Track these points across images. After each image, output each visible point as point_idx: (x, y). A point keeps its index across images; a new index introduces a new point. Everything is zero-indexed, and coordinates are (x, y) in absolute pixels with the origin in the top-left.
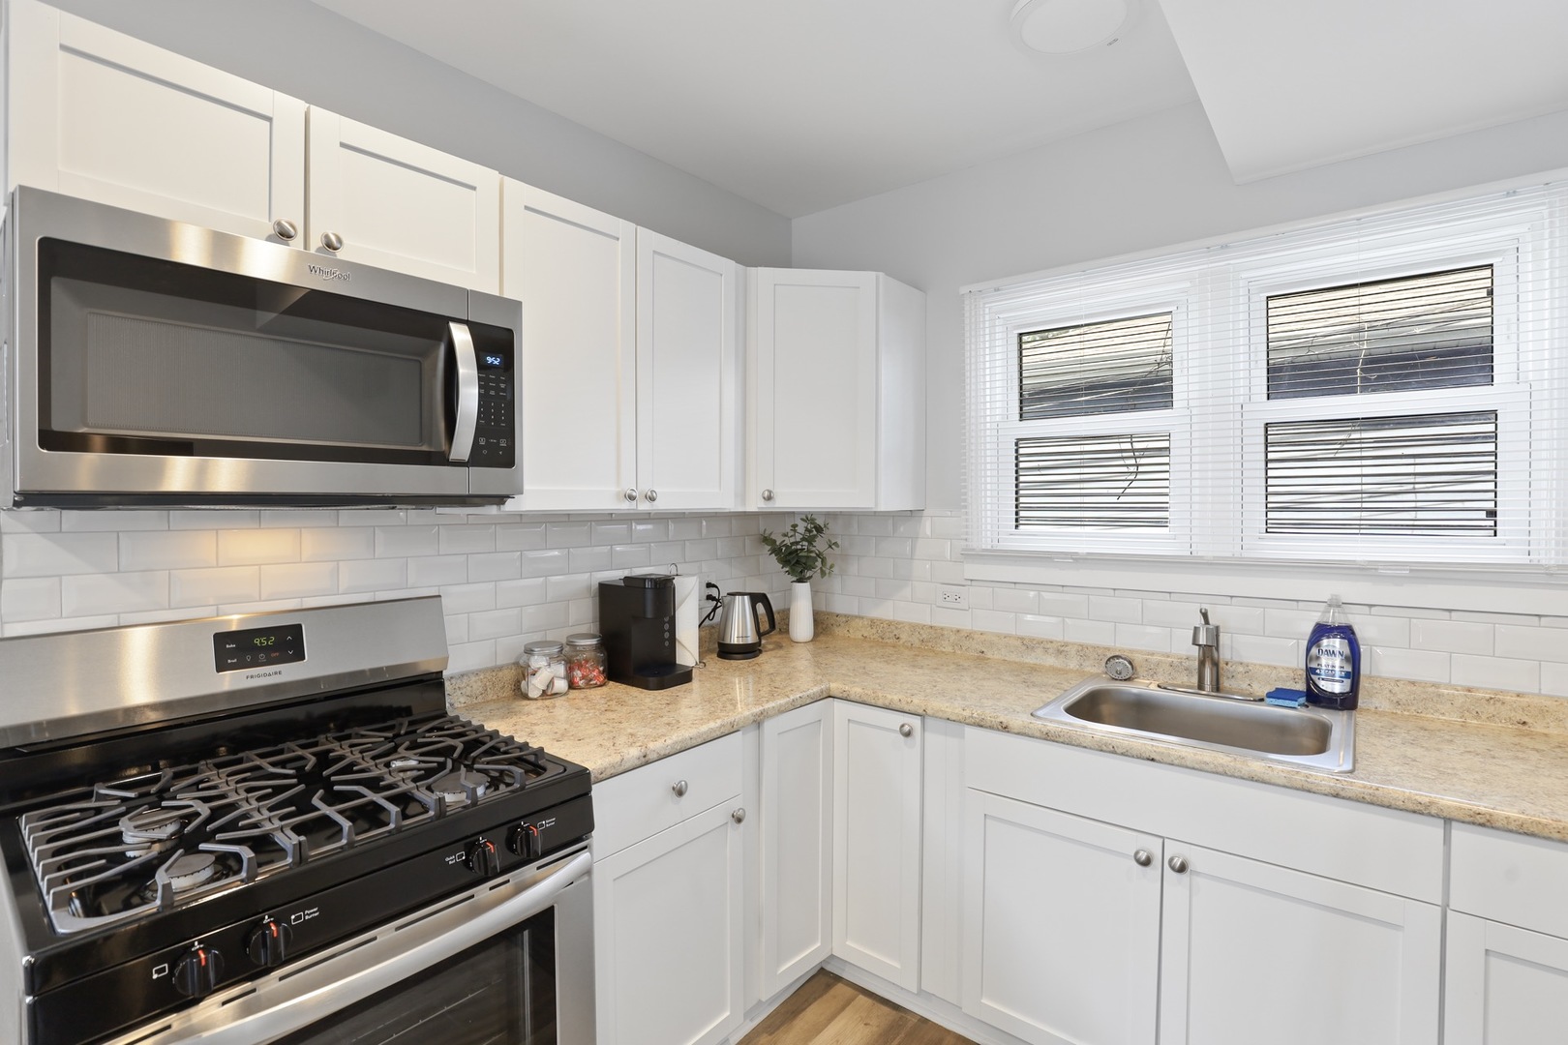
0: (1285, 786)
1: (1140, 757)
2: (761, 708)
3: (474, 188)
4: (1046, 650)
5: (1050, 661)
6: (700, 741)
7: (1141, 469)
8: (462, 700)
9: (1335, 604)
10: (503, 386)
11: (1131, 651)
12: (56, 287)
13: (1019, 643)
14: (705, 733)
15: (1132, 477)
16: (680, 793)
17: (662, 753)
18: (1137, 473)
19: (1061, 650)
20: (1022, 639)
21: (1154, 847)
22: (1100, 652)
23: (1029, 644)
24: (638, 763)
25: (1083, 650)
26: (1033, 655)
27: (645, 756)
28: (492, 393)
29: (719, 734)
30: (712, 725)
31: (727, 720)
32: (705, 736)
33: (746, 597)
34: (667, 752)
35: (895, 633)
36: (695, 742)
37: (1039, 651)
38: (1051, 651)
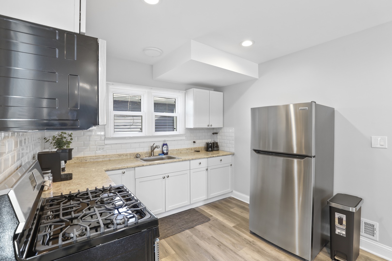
0: (178, 162)
1: (163, 164)
4: (123, 156)
5: (125, 157)
7: (134, 122)
9: (165, 141)
11: (139, 153)
13: (118, 155)
15: (133, 123)
18: (134, 121)
19: (126, 155)
20: (118, 154)
21: (164, 175)
22: (133, 154)
23: (120, 155)
25: (131, 154)
26: (121, 157)
35: (85, 159)
37: (122, 156)
38: (124, 156)
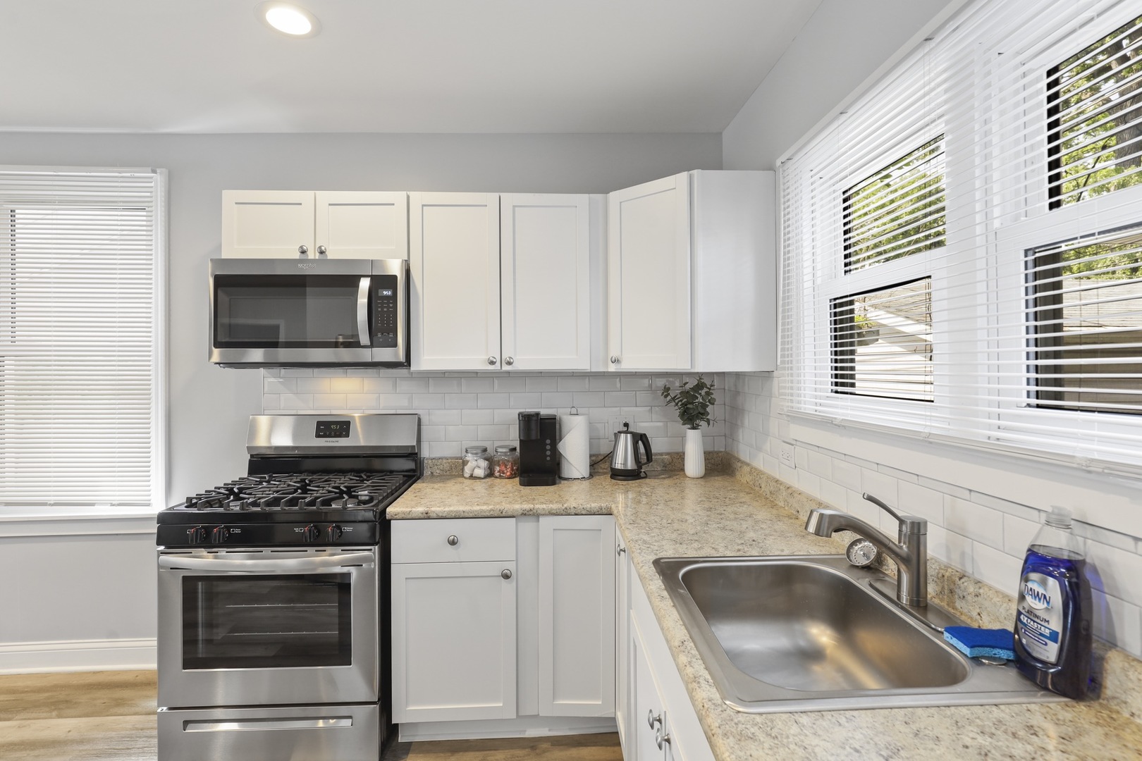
2: (532, 506)
3: (393, 204)
6: (471, 515)
8: (438, 471)
9: (1060, 521)
10: (391, 305)
12: (220, 292)
14: (476, 511)
16: (453, 543)
17: (441, 515)
24: (422, 516)
27: (427, 513)
28: (385, 310)
29: (488, 514)
30: (484, 508)
31: (498, 507)
32: (476, 513)
33: (629, 435)
34: (444, 515)
35: (759, 482)
36: (466, 515)
